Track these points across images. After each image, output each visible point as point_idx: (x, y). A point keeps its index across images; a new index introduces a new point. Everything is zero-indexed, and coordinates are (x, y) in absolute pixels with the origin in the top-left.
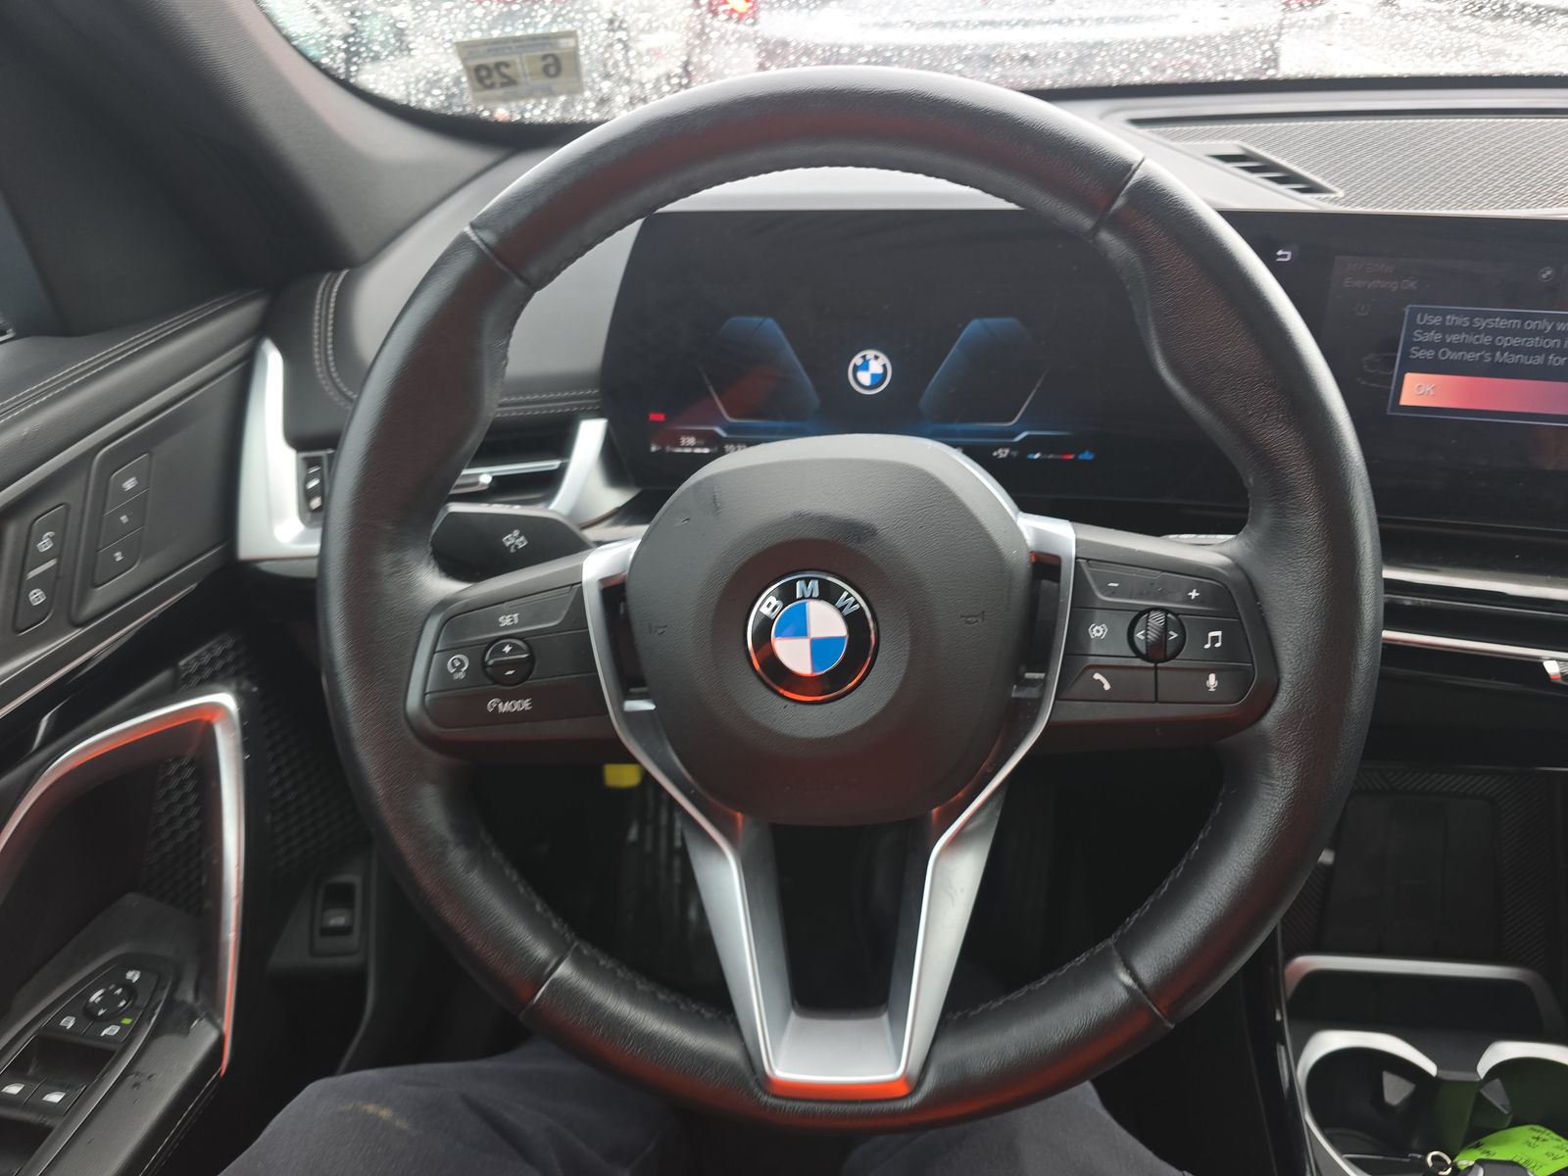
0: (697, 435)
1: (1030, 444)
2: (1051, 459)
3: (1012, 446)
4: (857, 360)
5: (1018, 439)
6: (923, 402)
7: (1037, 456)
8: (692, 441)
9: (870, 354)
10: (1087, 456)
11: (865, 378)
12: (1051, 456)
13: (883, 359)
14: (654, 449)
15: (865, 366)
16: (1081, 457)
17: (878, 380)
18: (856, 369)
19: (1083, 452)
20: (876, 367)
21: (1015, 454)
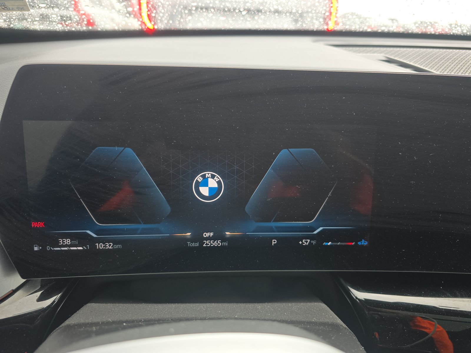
0: (71, 236)
1: (324, 236)
2: (339, 245)
3: (312, 238)
4: (199, 178)
5: (315, 232)
6: (248, 208)
7: (330, 243)
8: (68, 241)
9: (208, 174)
10: (364, 243)
11: (205, 191)
12: (339, 243)
13: (218, 178)
14: (36, 249)
15: (205, 183)
16: (359, 243)
17: (214, 192)
18: (198, 184)
19: (361, 240)
20: (213, 183)
21: (314, 242)
